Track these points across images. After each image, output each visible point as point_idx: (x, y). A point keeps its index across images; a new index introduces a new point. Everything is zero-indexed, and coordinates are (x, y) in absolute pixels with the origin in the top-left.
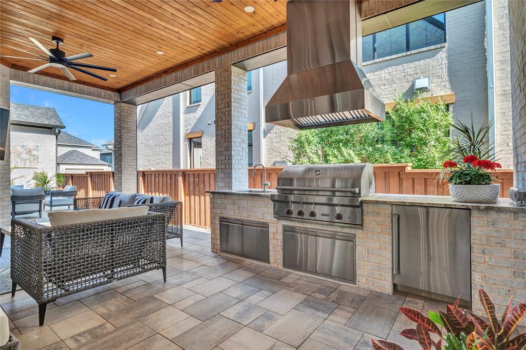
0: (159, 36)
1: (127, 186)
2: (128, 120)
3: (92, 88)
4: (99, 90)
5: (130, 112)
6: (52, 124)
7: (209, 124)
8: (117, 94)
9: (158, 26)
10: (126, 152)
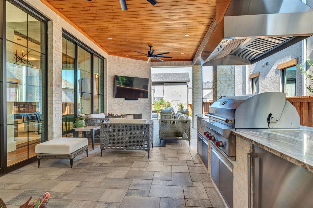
0: (176, 28)
1: (196, 110)
2: (197, 74)
3: (179, 62)
4: (183, 62)
5: (198, 70)
6: (185, 80)
7: (263, 66)
8: (191, 61)
9: (171, 24)
10: (196, 91)
